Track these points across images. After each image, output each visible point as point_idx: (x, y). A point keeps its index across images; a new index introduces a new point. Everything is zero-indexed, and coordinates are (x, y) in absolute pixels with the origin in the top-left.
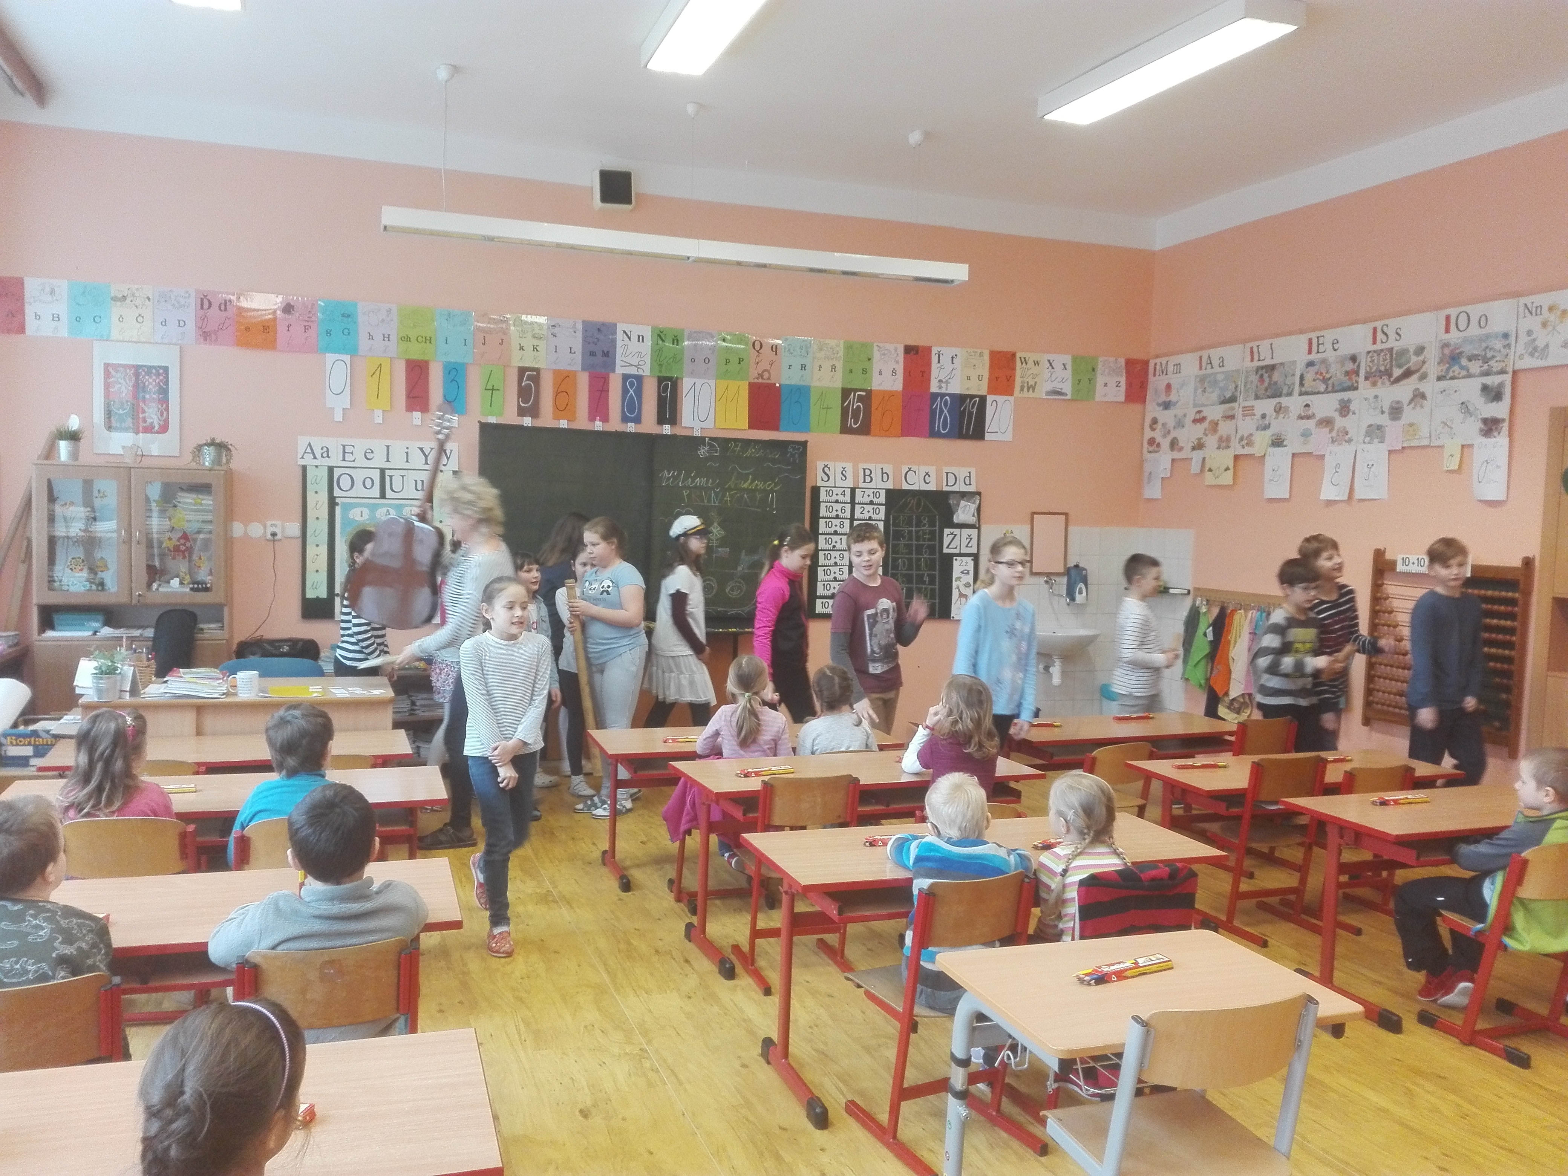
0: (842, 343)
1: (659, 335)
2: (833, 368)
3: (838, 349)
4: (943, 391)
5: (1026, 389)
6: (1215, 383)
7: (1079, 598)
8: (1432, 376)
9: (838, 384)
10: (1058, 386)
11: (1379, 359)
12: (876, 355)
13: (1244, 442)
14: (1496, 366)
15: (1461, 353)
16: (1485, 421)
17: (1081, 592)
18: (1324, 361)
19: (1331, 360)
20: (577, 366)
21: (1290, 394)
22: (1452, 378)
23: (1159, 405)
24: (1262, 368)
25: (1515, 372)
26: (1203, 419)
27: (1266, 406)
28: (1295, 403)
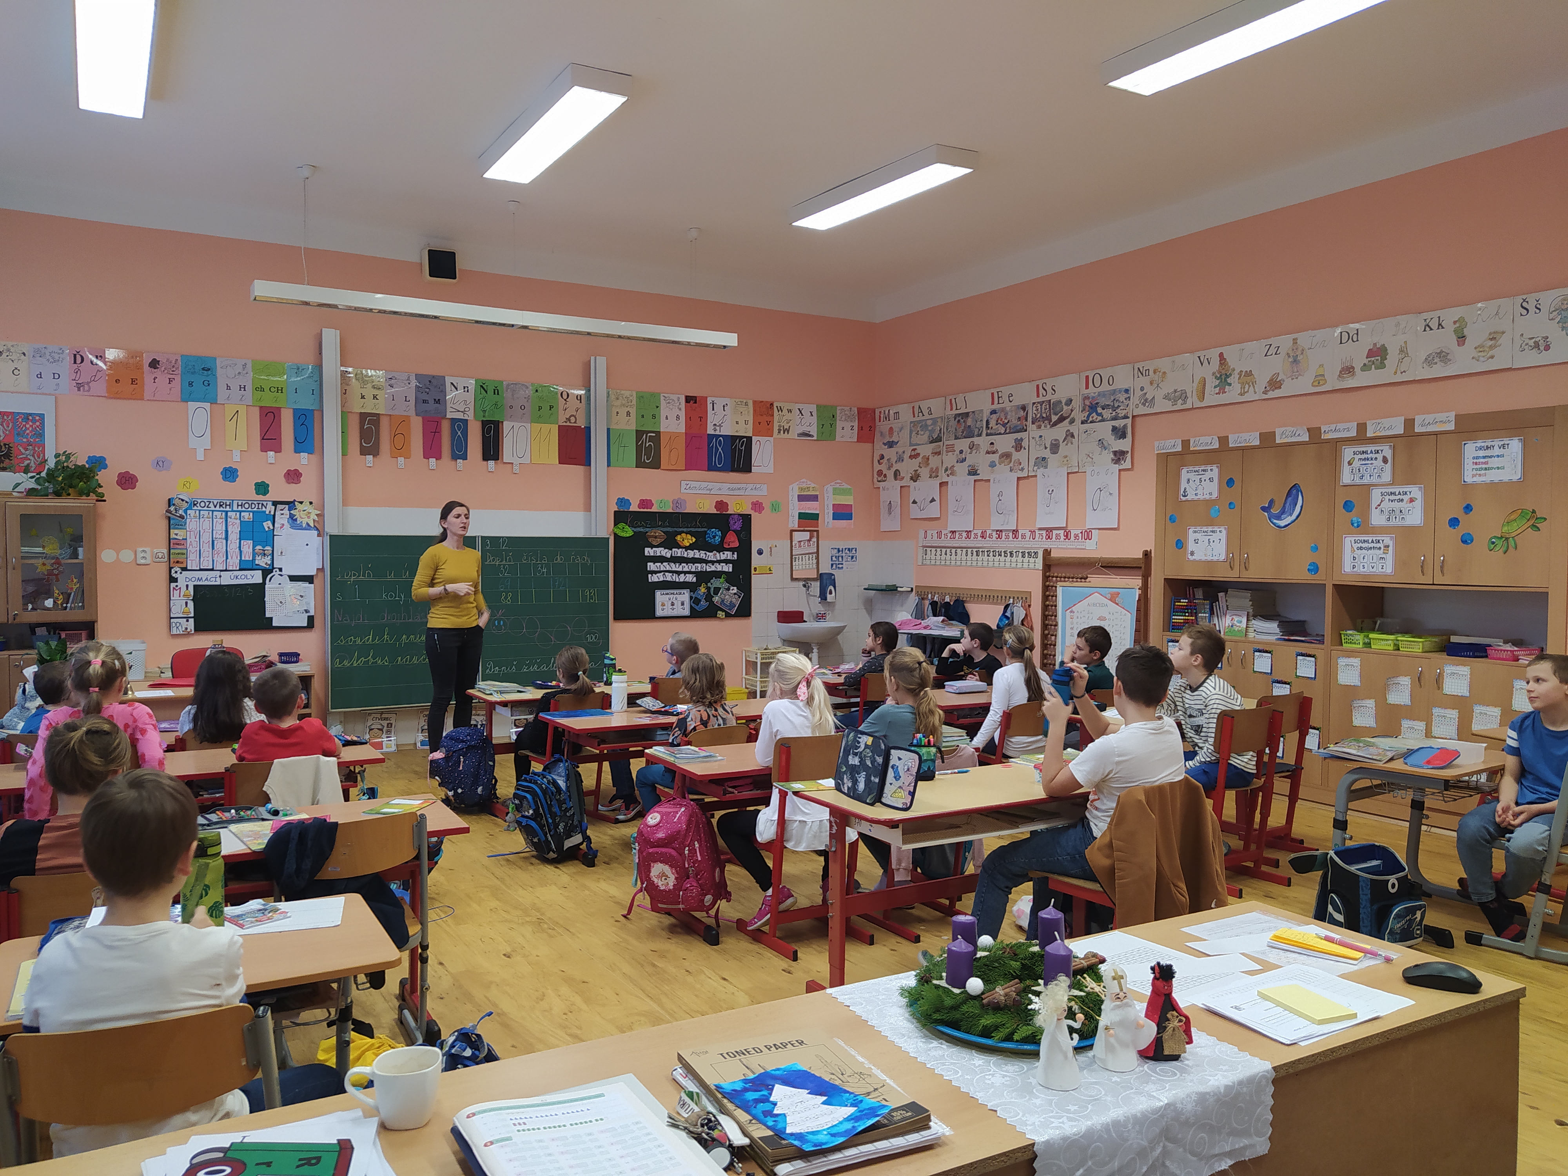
0: (634, 394)
1: (481, 386)
2: (628, 414)
3: (631, 398)
4: (717, 433)
5: (782, 432)
6: (925, 427)
7: (830, 598)
8: (1078, 421)
9: (633, 427)
10: (806, 429)
11: (1041, 408)
12: (663, 403)
13: (949, 472)
14: (1122, 413)
15: (1097, 403)
16: (1115, 453)
17: (831, 593)
18: (1003, 410)
19: (1008, 409)
20: (412, 412)
21: (980, 435)
22: (1091, 422)
23: (884, 444)
24: (959, 415)
25: (1133, 417)
26: (918, 454)
27: (963, 444)
28: (983, 441)
